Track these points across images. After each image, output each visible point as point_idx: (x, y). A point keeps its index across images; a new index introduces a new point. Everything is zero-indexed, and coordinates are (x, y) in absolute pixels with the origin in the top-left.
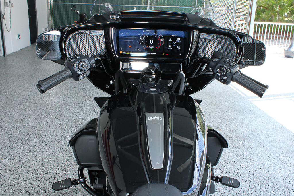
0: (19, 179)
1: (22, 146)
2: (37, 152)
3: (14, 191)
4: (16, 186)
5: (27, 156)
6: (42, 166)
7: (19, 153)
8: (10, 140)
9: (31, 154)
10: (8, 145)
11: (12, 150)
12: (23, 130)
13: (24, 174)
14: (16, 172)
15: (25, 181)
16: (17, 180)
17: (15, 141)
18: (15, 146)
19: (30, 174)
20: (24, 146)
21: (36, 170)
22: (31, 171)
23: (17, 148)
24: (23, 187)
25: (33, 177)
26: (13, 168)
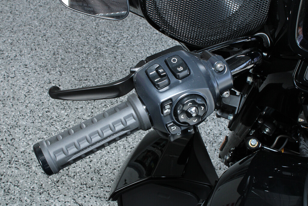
0: (17, 129)
1: (34, 48)
2: (58, 69)
3: (5, 156)
4: (9, 144)
5: (39, 76)
6: (62, 107)
7: (26, 63)
8: (15, 29)
9: (46, 73)
10: (9, 40)
11: (14, 54)
12: (40, 9)
13: (27, 117)
14: (13, 109)
15: (26, 136)
16: (12, 130)
17: (22, 33)
18: (21, 47)
19: (37, 121)
20: (37, 48)
21: (48, 114)
22: (40, 115)
23: (23, 52)
24: (21, 150)
25: (42, 129)
26: (9, 98)
